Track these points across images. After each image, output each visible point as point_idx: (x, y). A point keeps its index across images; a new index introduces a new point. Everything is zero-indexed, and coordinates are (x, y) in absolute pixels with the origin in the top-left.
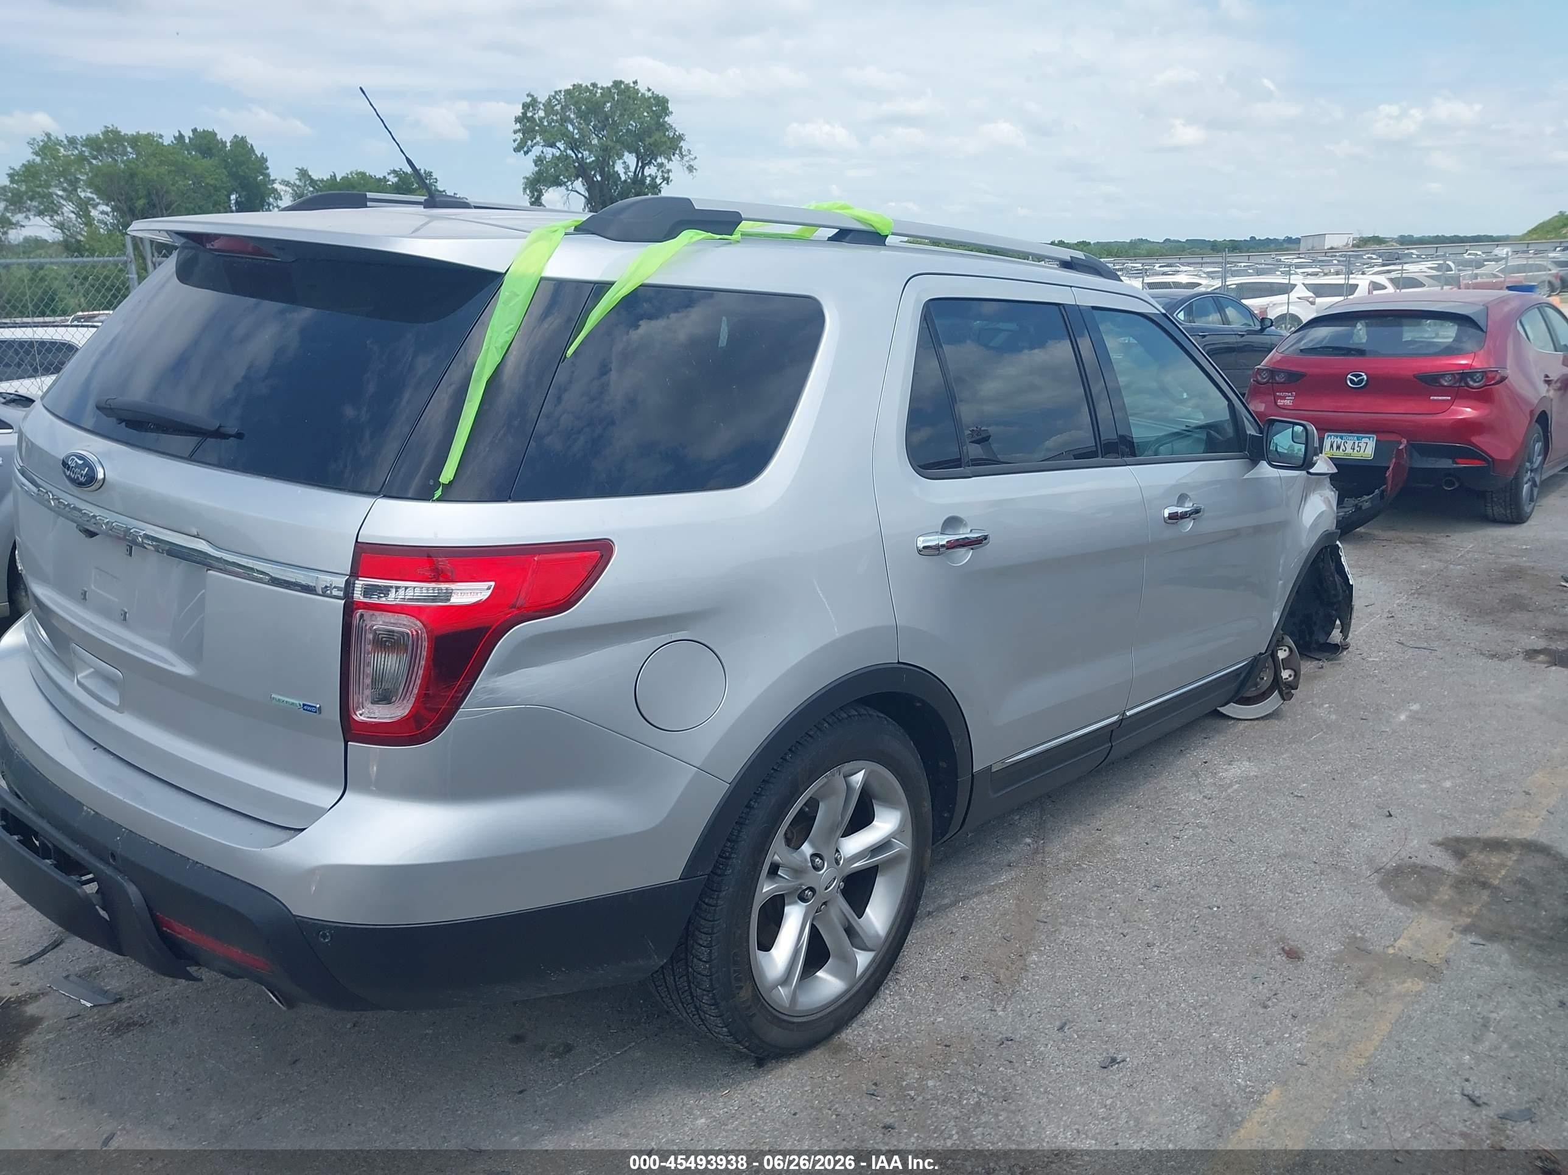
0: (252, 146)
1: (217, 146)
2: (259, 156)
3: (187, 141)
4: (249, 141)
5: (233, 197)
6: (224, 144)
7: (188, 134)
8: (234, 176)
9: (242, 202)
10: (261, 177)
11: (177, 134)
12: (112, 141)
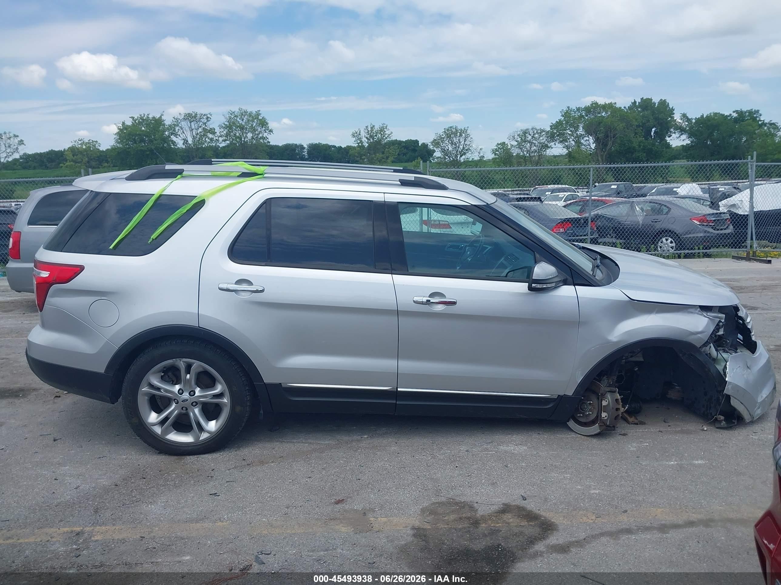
0: (668, 103)
1: (651, 105)
2: (671, 108)
3: (637, 104)
4: (667, 101)
5: (653, 129)
6: (655, 104)
7: (638, 100)
8: (656, 119)
9: (657, 131)
10: (670, 119)
11: (633, 101)
12: (594, 108)
